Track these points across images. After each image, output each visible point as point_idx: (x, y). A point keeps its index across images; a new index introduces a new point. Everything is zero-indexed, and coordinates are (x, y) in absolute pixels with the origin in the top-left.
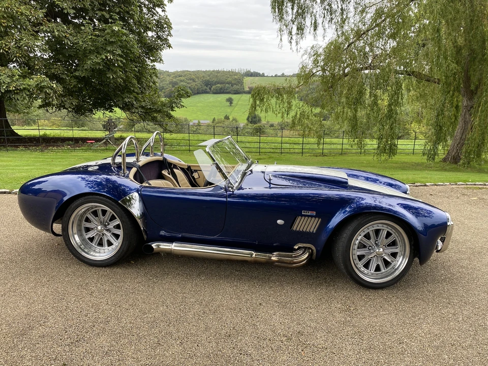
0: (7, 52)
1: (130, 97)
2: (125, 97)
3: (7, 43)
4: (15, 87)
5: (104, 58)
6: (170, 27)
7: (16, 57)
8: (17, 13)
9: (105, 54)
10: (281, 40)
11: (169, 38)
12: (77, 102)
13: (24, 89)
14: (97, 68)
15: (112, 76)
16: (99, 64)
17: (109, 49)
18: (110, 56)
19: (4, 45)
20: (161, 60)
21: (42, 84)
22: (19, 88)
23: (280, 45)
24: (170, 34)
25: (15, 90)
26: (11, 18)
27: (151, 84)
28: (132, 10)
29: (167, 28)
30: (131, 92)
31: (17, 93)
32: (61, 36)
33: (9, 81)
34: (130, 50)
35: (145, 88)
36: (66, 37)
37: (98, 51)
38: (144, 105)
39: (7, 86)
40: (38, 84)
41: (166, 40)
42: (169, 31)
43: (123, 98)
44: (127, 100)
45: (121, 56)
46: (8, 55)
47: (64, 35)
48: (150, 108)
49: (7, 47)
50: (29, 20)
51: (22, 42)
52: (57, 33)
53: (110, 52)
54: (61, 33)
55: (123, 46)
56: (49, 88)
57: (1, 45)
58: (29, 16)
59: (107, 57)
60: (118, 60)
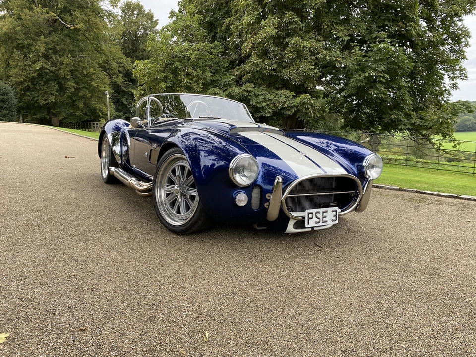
0: (290, 78)
1: (398, 114)
2: (392, 114)
3: (291, 72)
5: (367, 75)
6: (467, 36)
8: (300, 46)
9: (369, 72)
11: (465, 49)
13: (294, 106)
14: (359, 85)
16: (361, 81)
18: (373, 73)
19: (288, 73)
20: (466, 76)
21: (304, 101)
22: (290, 105)
24: (466, 45)
25: (287, 107)
28: (410, 26)
29: (463, 39)
31: (289, 110)
32: (332, 60)
33: (285, 100)
34: (399, 66)
36: (336, 60)
37: (362, 70)
39: (283, 104)
40: (301, 101)
41: (462, 52)
42: (466, 41)
43: (391, 115)
44: (393, 117)
45: (385, 72)
46: (291, 81)
47: (334, 59)
48: (419, 125)
49: (290, 74)
50: (311, 51)
51: (301, 69)
52: (328, 58)
53: (374, 69)
54: (333, 58)
55: (391, 63)
56: (309, 104)
57: (285, 74)
58: (311, 48)
59: (369, 74)
60: (381, 76)
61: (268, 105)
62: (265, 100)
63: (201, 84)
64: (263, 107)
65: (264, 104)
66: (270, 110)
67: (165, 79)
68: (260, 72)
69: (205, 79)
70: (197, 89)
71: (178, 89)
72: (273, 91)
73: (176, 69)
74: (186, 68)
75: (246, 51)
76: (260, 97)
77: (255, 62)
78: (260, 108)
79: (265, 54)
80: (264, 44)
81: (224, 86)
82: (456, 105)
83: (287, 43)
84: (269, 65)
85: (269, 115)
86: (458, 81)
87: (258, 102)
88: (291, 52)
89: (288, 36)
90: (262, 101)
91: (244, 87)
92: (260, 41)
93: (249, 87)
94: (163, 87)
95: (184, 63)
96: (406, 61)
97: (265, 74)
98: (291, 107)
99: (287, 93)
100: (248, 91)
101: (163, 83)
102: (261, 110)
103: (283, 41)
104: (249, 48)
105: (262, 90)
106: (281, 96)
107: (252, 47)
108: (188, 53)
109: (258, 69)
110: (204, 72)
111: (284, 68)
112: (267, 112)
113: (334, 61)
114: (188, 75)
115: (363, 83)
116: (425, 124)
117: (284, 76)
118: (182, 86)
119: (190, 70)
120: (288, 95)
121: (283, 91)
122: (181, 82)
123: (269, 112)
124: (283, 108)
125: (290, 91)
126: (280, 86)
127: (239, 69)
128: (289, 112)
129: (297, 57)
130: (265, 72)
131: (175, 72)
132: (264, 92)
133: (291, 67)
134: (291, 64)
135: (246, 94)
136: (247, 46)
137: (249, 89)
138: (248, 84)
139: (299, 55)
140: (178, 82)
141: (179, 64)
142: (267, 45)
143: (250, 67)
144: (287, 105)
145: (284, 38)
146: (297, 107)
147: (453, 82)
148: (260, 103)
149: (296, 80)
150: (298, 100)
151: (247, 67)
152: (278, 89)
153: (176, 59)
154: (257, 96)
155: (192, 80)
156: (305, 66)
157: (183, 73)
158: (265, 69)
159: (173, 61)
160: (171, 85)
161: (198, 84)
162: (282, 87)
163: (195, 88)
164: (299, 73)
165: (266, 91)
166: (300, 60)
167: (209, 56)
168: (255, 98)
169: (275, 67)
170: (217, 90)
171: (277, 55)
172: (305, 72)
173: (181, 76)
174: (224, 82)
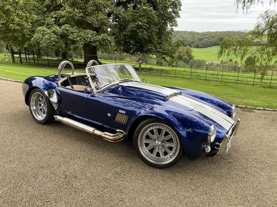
0: (92, 22)
1: (151, 46)
3: (93, 18)
4: (93, 40)
5: (137, 24)
6: (180, 5)
7: (96, 25)
8: (98, 3)
9: (138, 22)
10: (238, 7)
11: (179, 12)
12: (123, 48)
13: (97, 40)
14: (133, 30)
15: (141, 34)
16: (133, 27)
17: (140, 19)
18: (140, 23)
19: (91, 19)
20: (177, 25)
21: (104, 38)
22: (95, 40)
23: (237, 11)
24: (180, 10)
25: (93, 41)
26: (96, 6)
27: (168, 39)
29: (178, 6)
30: (152, 43)
31: (94, 43)
32: (117, 13)
33: (91, 37)
34: (152, 20)
35: (163, 41)
36: (119, 13)
37: (134, 21)
38: (158, 51)
39: (90, 39)
40: (102, 38)
41: (178, 13)
42: (180, 8)
43: (148, 46)
44: (149, 47)
45: (146, 23)
46: (93, 24)
47: (118, 13)
49: (93, 20)
50: (104, 6)
51: (99, 17)
52: (115, 12)
53: (140, 21)
54: (117, 12)
55: (148, 17)
56: (107, 40)
57: (90, 19)
58: (104, 4)
59: (138, 24)
60: (144, 25)
61: (80, 39)
62: (78, 36)
63: (29, 23)
64: (78, 41)
65: (78, 39)
68: (73, 17)
69: (32, 19)
70: (27, 26)
71: (11, 25)
72: (82, 29)
73: (8, 10)
74: (16, 10)
76: (75, 34)
77: (68, 10)
78: (75, 41)
81: (48, 25)
82: (179, 42)
84: (78, 13)
86: (174, 27)
87: (74, 38)
88: (92, 6)
91: (63, 27)
96: (156, 17)
97: (76, 18)
99: (92, 32)
100: (66, 30)
102: (77, 43)
105: (75, 29)
106: (88, 34)
109: (71, 15)
110: (30, 14)
111: (88, 15)
112: (80, 44)
113: (118, 14)
114: (18, 15)
115: (135, 28)
116: (164, 52)
117: (88, 21)
118: (14, 24)
119: (20, 13)
120: (92, 33)
121: (88, 30)
122: (13, 20)
123: (82, 44)
124: (90, 42)
126: (86, 27)
127: (56, 13)
128: (94, 45)
129: (96, 10)
132: (76, 31)
133: (92, 16)
134: (92, 14)
135: (65, 32)
137: (68, 28)
138: (66, 25)
139: (97, 8)
143: (65, 13)
146: (99, 42)
147: (171, 28)
148: (75, 38)
149: (96, 24)
150: (100, 37)
152: (84, 29)
154: (72, 33)
155: (22, 19)
156: (102, 16)
157: (14, 14)
158: (76, 15)
159: (4, 4)
160: (5, 22)
161: (27, 22)
162: (87, 28)
163: (26, 25)
164: (98, 20)
165: (78, 30)
166: (98, 12)
167: (33, 2)
168: (71, 34)
169: (82, 14)
170: (44, 28)
171: (82, 6)
172: (102, 20)
173: (13, 16)
174: (48, 22)
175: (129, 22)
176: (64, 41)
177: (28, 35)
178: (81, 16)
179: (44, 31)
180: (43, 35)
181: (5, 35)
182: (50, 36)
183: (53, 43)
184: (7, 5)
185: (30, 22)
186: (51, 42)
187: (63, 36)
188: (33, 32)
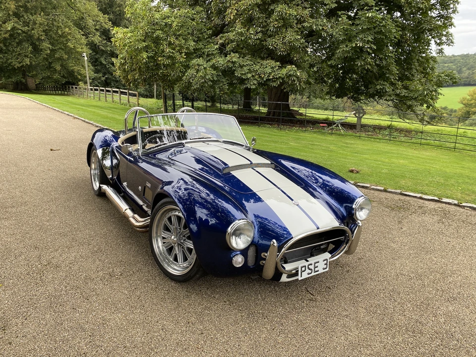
0: (275, 48)
1: (384, 85)
2: (378, 84)
3: (276, 41)
5: (354, 45)
8: (286, 14)
9: (356, 42)
11: (453, 15)
13: (280, 77)
14: (346, 56)
15: (360, 63)
16: (349, 52)
17: (361, 36)
18: (360, 44)
19: (274, 43)
21: (290, 73)
22: (275, 77)
24: (455, 11)
25: (273, 79)
26: (282, 19)
29: (452, 5)
30: (387, 79)
31: (275, 81)
32: (318, 29)
33: (271, 71)
34: (386, 36)
36: (323, 29)
37: (349, 40)
38: (398, 93)
39: (268, 76)
40: (287, 73)
42: (455, 8)
43: (376, 85)
44: (378, 87)
45: (372, 43)
46: (276, 51)
47: (321, 28)
48: (404, 95)
49: (276, 44)
50: (297, 19)
51: (287, 38)
52: (315, 27)
53: (361, 39)
54: (319, 26)
55: (378, 32)
56: (295, 76)
57: (271, 43)
58: (297, 15)
59: (356, 44)
60: (368, 47)
61: (253, 76)
62: (250, 71)
63: (183, 54)
64: (248, 79)
65: (249, 75)
66: (255, 82)
67: (146, 49)
68: (245, 41)
69: (187, 48)
70: (180, 59)
71: (160, 59)
72: (259, 61)
73: (158, 37)
74: (167, 37)
75: (230, 18)
76: (245, 68)
77: (239, 30)
78: (244, 79)
79: (249, 21)
80: (249, 11)
81: (208, 55)
82: (441, 76)
83: (273, 11)
84: (253, 34)
85: (254, 87)
86: (444, 47)
87: (243, 74)
88: (277, 20)
89: (274, 3)
90: (247, 73)
91: (228, 58)
92: (244, 9)
93: (234, 57)
94: (145, 57)
95: (166, 31)
96: (394, 31)
97: (250, 43)
98: (277, 78)
99: (273, 63)
100: (232, 62)
101: (145, 53)
102: (246, 82)
103: (268, 8)
104: (234, 15)
105: (247, 59)
106: (266, 67)
107: (236, 14)
108: (169, 21)
109: (243, 38)
110: (186, 40)
111: (270, 36)
112: (252, 84)
113: (320, 30)
114: (170, 44)
115: (349, 53)
116: (410, 95)
117: (269, 45)
118: (164, 56)
119: (172, 39)
120: (273, 66)
121: (268, 61)
122: (163, 51)
123: (254, 84)
124: (268, 80)
125: (276, 62)
126: (265, 56)
127: (223, 37)
128: (274, 84)
129: (283, 26)
130: (250, 41)
131: (157, 41)
132: (249, 62)
133: (276, 37)
134: (277, 33)
135: (230, 65)
136: (231, 13)
137: (234, 60)
138: (233, 55)
139: (286, 23)
140: (160, 51)
141: (161, 32)
142: (252, 13)
143: (234, 35)
144: (273, 76)
145: (270, 4)
146: (283, 79)
147: (440, 48)
148: (245, 74)
149: (281, 50)
150: (284, 71)
151: (231, 35)
152: (263, 59)
153: (157, 27)
154: (241, 67)
155: (174, 49)
156: (291, 36)
157: (165, 42)
158: (250, 38)
159: (154, 29)
160: (152, 55)
161: (181, 53)
162: (267, 57)
163: (178, 57)
164: (285, 43)
165: (251, 61)
166: (286, 29)
167: (191, 23)
168: (240, 69)
169: (260, 36)
170: (200, 61)
171: (262, 23)
172: (291, 42)
173: (163, 45)
174: (208, 52)
175: (340, 42)
176: (228, 80)
177: (180, 71)
178: (258, 39)
179: (199, 65)
180: (198, 71)
181: (152, 73)
182: (206, 72)
183: (209, 84)
184: (157, 30)
185: (185, 52)
186: (205, 81)
187: (228, 72)
188: (187, 67)
